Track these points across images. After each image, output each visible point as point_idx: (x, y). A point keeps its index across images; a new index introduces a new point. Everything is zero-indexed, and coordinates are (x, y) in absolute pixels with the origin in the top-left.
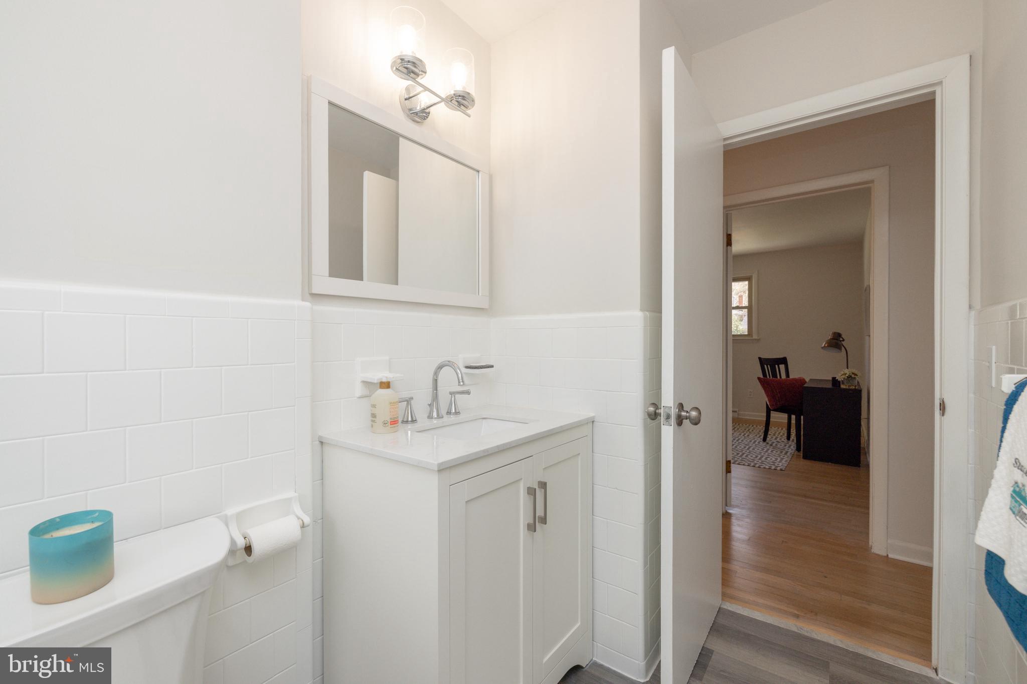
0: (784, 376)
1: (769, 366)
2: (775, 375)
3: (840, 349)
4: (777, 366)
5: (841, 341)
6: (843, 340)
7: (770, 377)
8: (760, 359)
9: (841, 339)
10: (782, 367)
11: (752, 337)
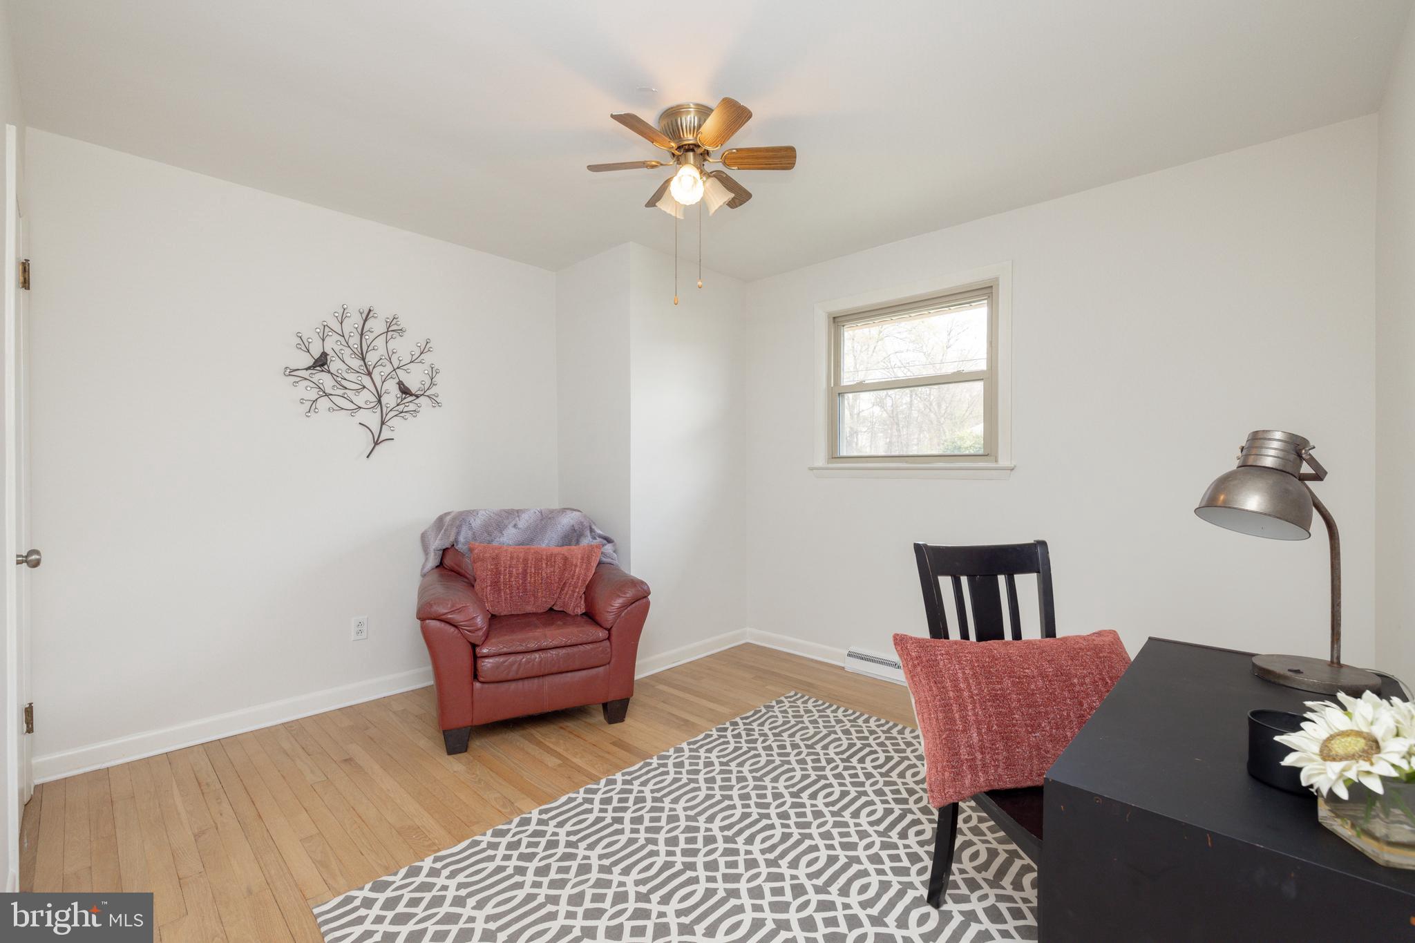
0: (1032, 629)
1: (964, 580)
2: (989, 629)
3: (1303, 523)
4: (1002, 580)
5: (1303, 478)
6: (1319, 475)
7: (965, 635)
8: (918, 548)
9: (1306, 469)
10: (1027, 584)
11: (996, 461)
